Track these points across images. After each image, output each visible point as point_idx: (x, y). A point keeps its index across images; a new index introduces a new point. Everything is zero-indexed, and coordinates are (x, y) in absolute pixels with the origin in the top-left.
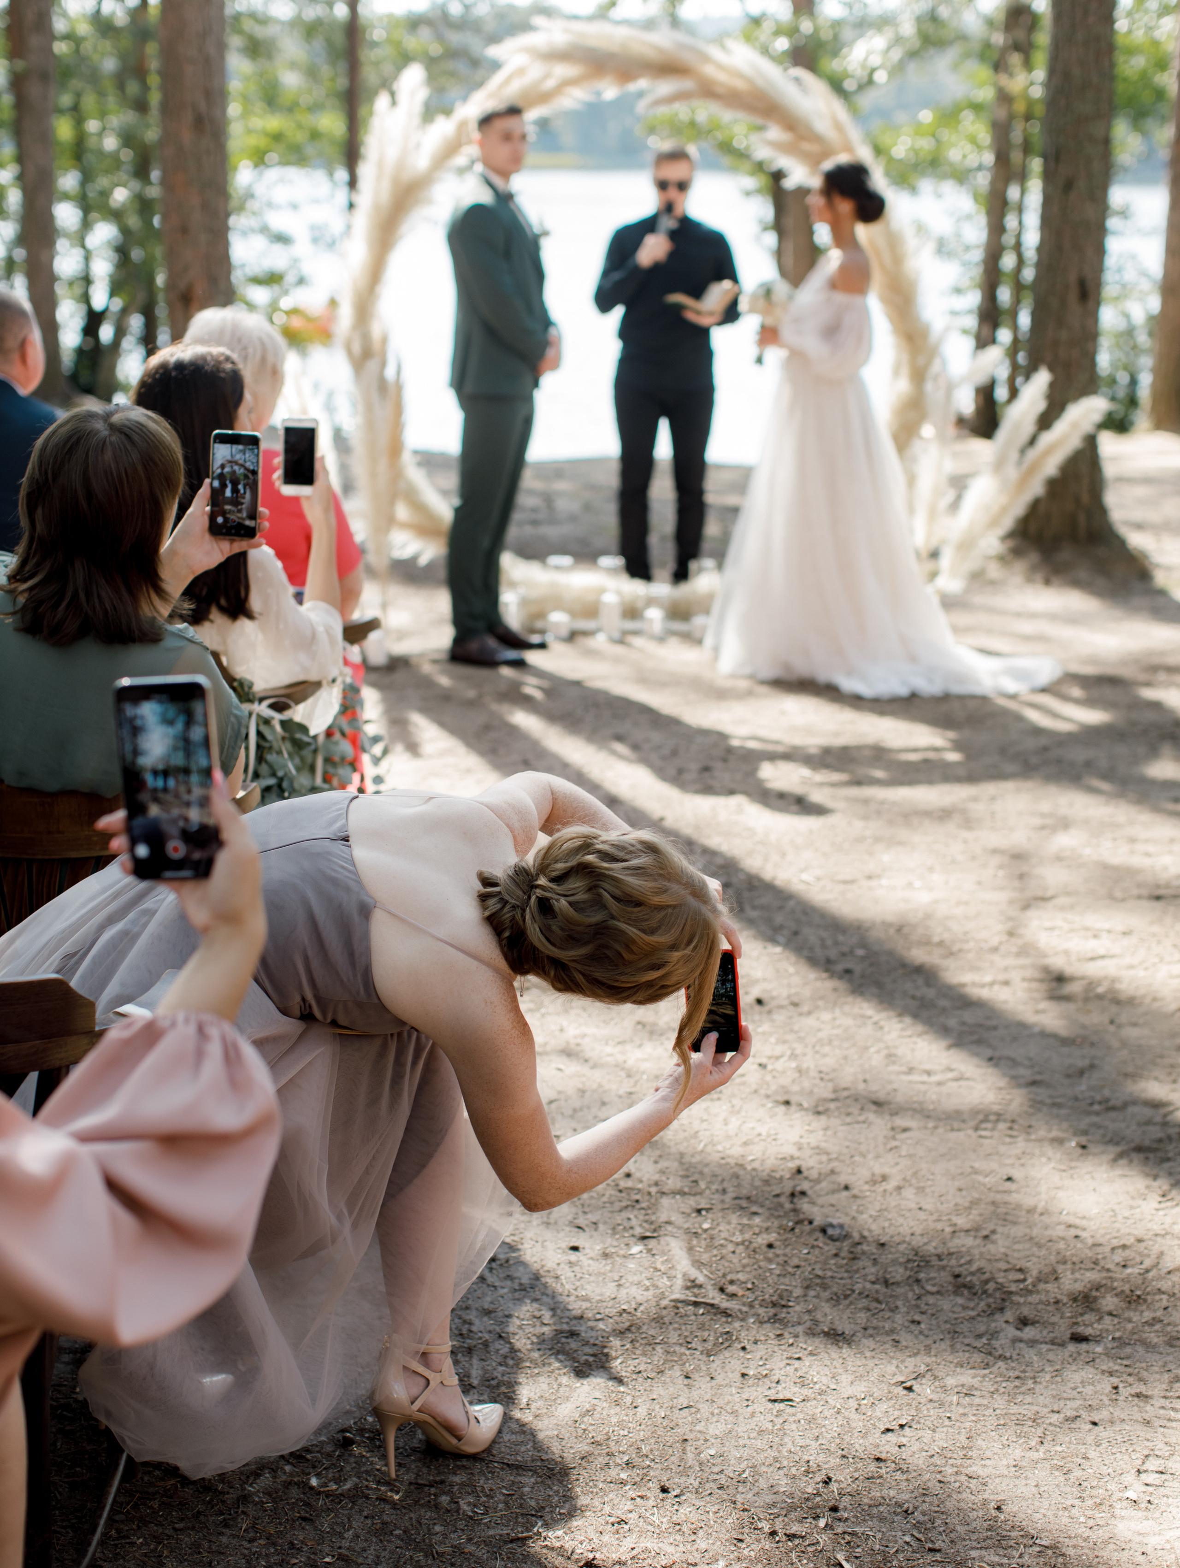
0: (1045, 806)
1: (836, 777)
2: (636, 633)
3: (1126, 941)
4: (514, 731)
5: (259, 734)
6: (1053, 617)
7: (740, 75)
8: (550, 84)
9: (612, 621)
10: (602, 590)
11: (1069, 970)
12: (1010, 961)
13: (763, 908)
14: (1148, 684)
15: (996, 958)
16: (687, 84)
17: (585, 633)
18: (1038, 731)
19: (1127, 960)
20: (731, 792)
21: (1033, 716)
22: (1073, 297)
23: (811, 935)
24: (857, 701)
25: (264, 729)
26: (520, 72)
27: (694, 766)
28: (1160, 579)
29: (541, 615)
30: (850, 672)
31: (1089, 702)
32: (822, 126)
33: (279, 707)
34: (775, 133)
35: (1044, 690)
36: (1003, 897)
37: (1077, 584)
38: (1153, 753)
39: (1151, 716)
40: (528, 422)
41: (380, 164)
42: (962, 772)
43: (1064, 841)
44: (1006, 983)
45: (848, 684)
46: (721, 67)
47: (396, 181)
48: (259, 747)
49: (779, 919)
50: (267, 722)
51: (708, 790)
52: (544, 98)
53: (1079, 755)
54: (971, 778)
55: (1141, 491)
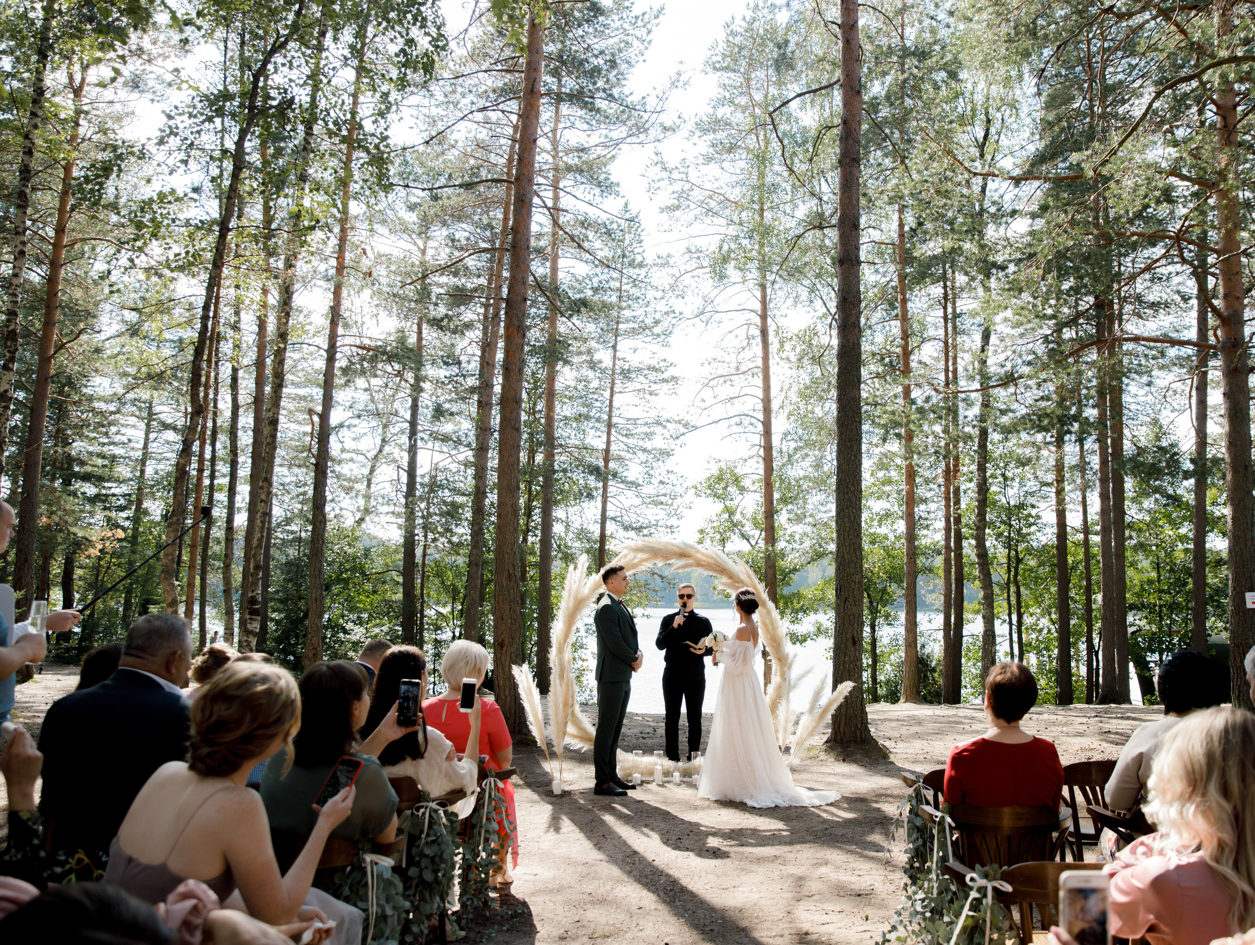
0: (820, 854)
1: (733, 843)
2: (669, 782)
3: (840, 916)
4: (603, 823)
5: (430, 816)
6: (844, 775)
7: (711, 558)
8: (636, 561)
9: (659, 777)
10: (656, 764)
11: (811, 930)
12: (786, 925)
13: (684, 900)
14: (876, 802)
15: (780, 924)
16: (691, 561)
17: (648, 782)
18: (825, 821)
19: (839, 925)
20: (687, 849)
21: (824, 815)
22: (850, 644)
23: (701, 913)
24: (753, 810)
25: (433, 815)
26: (626, 556)
27: (674, 838)
28: (892, 758)
29: (630, 775)
30: (752, 797)
31: (849, 810)
32: (743, 577)
33: (442, 804)
34: (724, 579)
35: (831, 804)
36: (789, 895)
37: (855, 761)
38: (872, 831)
39: (875, 815)
40: (627, 694)
41: (570, 591)
42: (788, 840)
43: (823, 870)
44: (782, 936)
45: (750, 803)
46: (703, 554)
47: (576, 598)
48: (430, 822)
49: (689, 906)
50: (436, 811)
51: (677, 848)
52: (635, 566)
53: (840, 832)
54: (791, 843)
55: (894, 724)
